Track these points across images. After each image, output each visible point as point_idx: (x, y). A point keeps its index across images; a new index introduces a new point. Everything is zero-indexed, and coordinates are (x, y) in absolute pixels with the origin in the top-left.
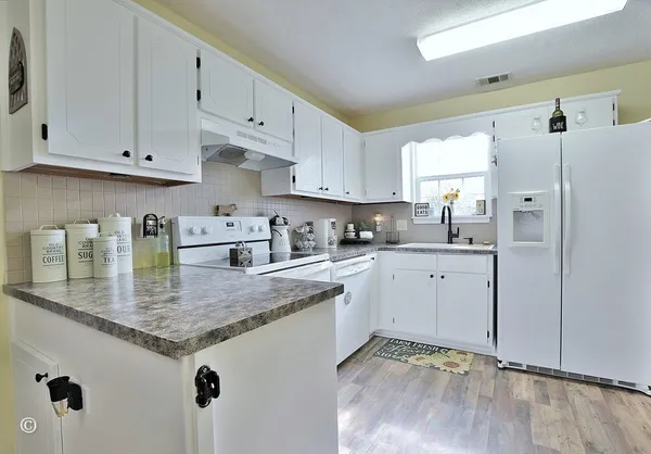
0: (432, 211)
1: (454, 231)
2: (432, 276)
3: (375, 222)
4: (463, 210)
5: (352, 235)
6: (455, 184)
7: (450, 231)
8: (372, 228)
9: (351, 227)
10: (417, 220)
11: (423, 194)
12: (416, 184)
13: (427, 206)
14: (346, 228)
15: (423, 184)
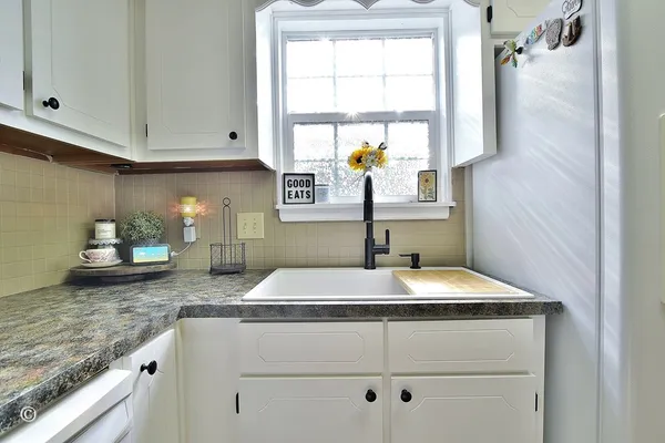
0: (324, 193)
1: (379, 238)
2: (371, 396)
3: (181, 218)
4: (395, 188)
5: (106, 257)
6: (373, 135)
7: (369, 241)
8: (171, 232)
9: (107, 231)
10: (291, 213)
11: (299, 153)
12: (286, 126)
13: (308, 179)
14: (92, 234)
15: (298, 129)
